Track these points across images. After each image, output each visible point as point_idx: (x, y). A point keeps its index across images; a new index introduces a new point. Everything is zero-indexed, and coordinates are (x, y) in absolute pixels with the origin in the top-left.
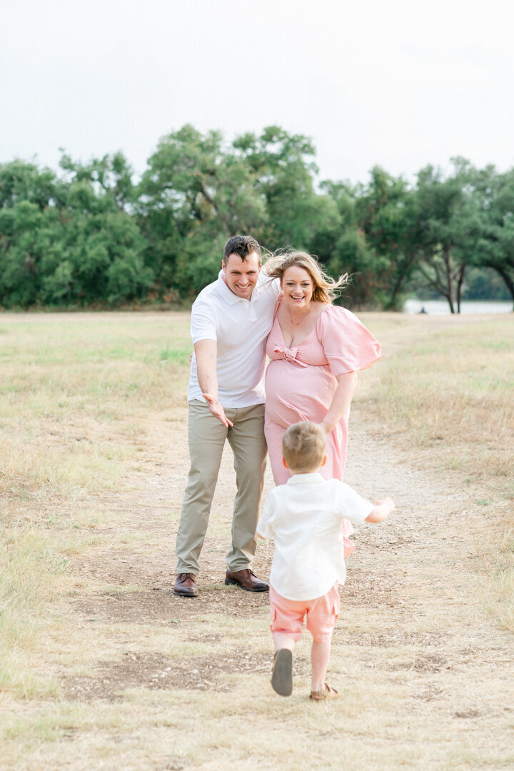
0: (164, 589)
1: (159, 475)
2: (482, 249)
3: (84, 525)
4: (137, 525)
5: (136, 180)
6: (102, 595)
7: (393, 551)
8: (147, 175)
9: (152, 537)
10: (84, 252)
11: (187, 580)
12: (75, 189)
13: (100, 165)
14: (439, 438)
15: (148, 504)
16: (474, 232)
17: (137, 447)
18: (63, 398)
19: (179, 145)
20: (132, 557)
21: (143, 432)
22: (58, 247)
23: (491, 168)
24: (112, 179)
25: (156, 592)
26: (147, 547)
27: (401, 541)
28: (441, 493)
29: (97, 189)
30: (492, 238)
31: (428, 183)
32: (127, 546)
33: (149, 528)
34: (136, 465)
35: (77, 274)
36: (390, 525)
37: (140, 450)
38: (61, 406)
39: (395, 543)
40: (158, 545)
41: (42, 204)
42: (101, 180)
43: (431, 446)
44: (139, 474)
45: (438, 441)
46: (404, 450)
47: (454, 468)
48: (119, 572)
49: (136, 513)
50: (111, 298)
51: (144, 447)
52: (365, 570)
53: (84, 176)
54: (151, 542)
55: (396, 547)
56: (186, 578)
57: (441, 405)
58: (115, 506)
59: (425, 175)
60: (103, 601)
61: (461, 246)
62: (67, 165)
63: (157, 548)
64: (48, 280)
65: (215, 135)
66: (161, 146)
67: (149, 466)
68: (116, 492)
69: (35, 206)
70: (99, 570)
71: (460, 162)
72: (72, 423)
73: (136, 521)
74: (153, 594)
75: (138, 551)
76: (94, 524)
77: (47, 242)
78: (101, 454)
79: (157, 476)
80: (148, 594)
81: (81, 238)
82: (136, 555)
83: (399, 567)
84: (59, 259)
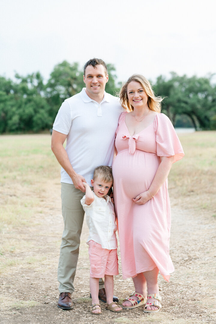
0: (52, 303)
1: (51, 215)
2: (182, 107)
3: (7, 251)
4: (37, 250)
5: (45, 82)
6: (11, 310)
7: (188, 266)
8: (49, 81)
9: (46, 259)
10: (24, 111)
11: (66, 298)
12: (21, 86)
13: (31, 77)
14: (192, 191)
15: (45, 235)
16: (179, 101)
17: (41, 199)
18: (7, 174)
19: (62, 69)
20: (33, 275)
21: (44, 191)
22: (14, 109)
23: (185, 76)
24: (36, 82)
25: (47, 306)
26: (43, 266)
27: (190, 259)
28: (201, 223)
29: (30, 86)
30: (186, 103)
31: (161, 82)
32: (31, 266)
33: (45, 252)
34: (40, 209)
35: (21, 119)
36: (181, 247)
37: (42, 201)
38: (5, 178)
39: (187, 260)
40: (49, 265)
41: (8, 92)
42: (31, 82)
43: (189, 196)
44: (41, 215)
45: (192, 193)
46: (175, 198)
47: (204, 208)
48: (24, 288)
49: (38, 241)
50: (35, 129)
51: (44, 199)
52: (175, 283)
53: (24, 81)
54: (44, 262)
55: (188, 263)
56: (65, 296)
57: (189, 174)
58: (26, 236)
59: (159, 79)
60: (11, 315)
61: (174, 106)
62: (17, 77)
63: (48, 267)
64: (10, 122)
65: (76, 64)
66: (55, 69)
67: (47, 210)
68: (27, 227)
69: (4, 93)
70: (12, 286)
71: (173, 73)
72: (9, 186)
73: (37, 247)
74: (44, 307)
75: (37, 269)
76: (12, 250)
77: (9, 107)
78: (22, 204)
79: (50, 216)
80: (41, 307)
81: (23, 106)
82: (36, 272)
83: (195, 279)
84: (14, 114)
